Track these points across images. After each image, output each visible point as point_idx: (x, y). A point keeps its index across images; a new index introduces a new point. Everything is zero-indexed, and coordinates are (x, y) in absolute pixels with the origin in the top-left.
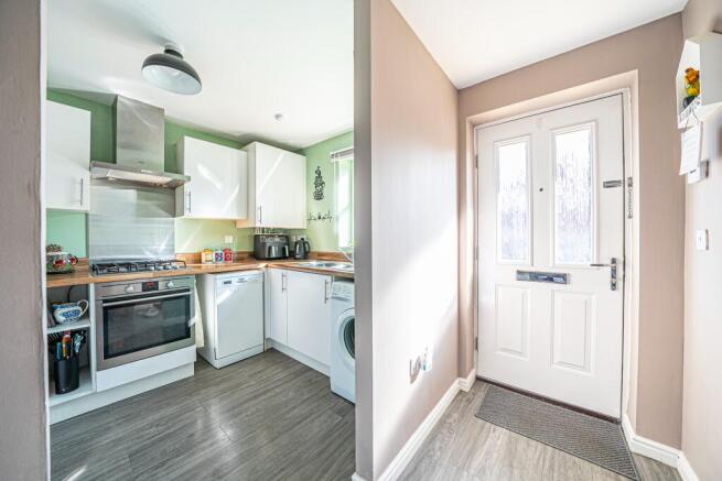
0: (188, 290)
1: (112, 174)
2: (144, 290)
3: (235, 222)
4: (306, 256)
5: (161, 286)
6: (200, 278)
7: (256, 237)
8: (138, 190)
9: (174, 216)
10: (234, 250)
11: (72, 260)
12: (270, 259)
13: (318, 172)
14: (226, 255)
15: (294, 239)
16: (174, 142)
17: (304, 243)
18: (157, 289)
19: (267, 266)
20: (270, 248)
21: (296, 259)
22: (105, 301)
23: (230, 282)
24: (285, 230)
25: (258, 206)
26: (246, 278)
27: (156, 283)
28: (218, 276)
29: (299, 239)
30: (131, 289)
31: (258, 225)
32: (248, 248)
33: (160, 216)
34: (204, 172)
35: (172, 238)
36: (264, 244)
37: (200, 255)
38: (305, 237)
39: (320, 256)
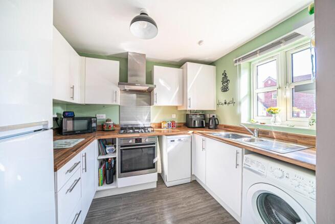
0: (154, 144)
1: (127, 88)
2: (136, 142)
3: (177, 107)
4: (216, 127)
5: (143, 141)
6: (160, 137)
7: (187, 115)
8: (137, 94)
9: (150, 105)
10: (176, 122)
11: (114, 125)
12: (194, 128)
13: (225, 75)
14: (172, 125)
15: (208, 116)
16: (150, 70)
17: (215, 119)
18: (141, 142)
19: (193, 133)
20: (195, 121)
21: (210, 128)
22: (122, 147)
23: (174, 141)
24: (203, 111)
25: (188, 97)
26: (182, 139)
27: (141, 139)
28: (168, 137)
29: (211, 116)
30: (131, 141)
31: (189, 109)
32: (183, 121)
33: (145, 105)
34: (162, 82)
35: (150, 115)
36: (191, 119)
37: (161, 124)
38: (215, 115)
39: (226, 128)
